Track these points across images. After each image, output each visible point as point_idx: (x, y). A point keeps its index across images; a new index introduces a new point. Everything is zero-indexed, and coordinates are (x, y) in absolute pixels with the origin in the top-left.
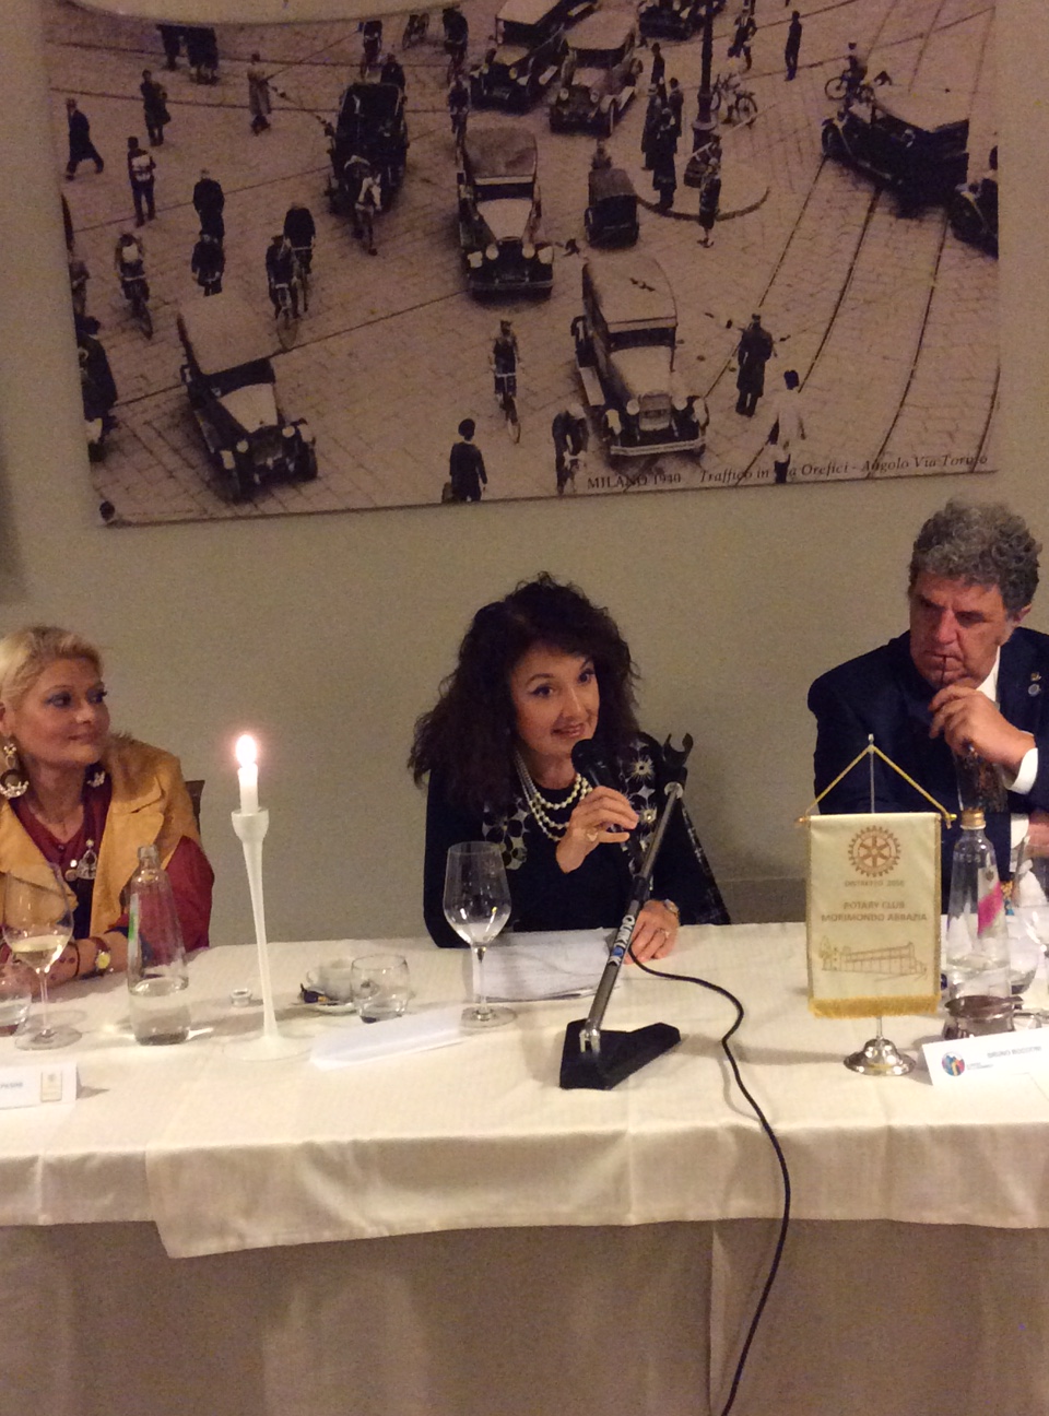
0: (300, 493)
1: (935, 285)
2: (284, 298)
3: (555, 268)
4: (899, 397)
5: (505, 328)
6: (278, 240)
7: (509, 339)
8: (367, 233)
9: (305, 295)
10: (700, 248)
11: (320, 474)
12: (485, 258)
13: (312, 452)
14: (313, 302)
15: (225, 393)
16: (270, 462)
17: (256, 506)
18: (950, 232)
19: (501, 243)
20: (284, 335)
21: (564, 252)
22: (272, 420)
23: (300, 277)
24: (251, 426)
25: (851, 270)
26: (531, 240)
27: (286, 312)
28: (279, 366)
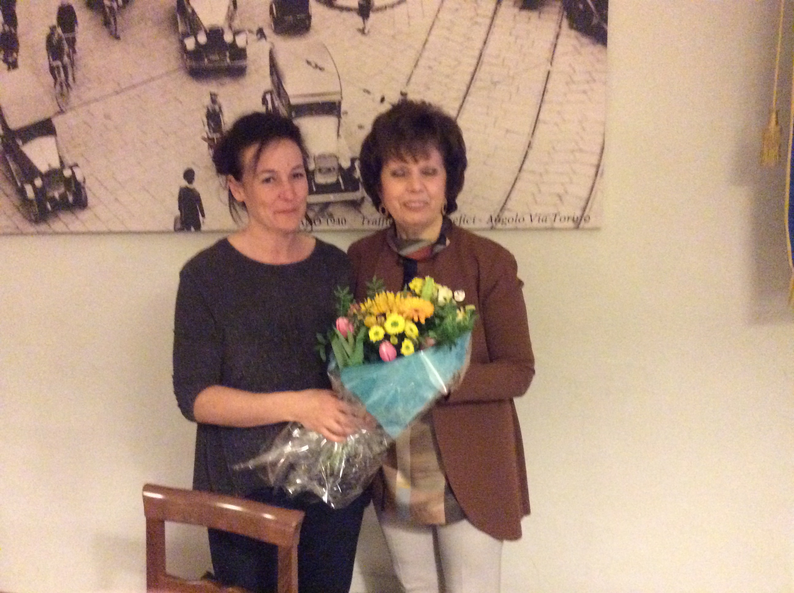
0: (77, 218)
1: (551, 69)
2: (59, 73)
3: (248, 52)
4: (518, 164)
5: (214, 98)
6: (53, 29)
7: (217, 108)
8: (113, 23)
9: (73, 71)
10: (359, 36)
11: (89, 205)
12: (197, 42)
13: (84, 188)
14: (78, 75)
15: (25, 142)
16: (57, 195)
17: (49, 225)
18: (565, 23)
19: (208, 31)
20: (60, 100)
21: (254, 37)
22: (56, 164)
23: (69, 56)
24: (43, 168)
25: (481, 55)
26: (230, 27)
27: (61, 83)
28: (58, 122)
